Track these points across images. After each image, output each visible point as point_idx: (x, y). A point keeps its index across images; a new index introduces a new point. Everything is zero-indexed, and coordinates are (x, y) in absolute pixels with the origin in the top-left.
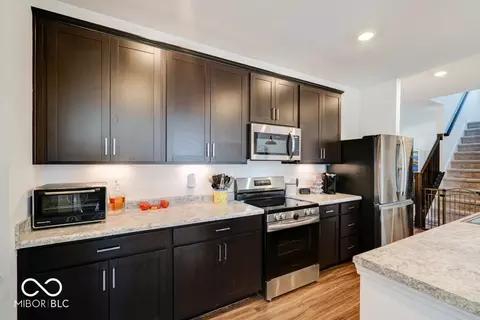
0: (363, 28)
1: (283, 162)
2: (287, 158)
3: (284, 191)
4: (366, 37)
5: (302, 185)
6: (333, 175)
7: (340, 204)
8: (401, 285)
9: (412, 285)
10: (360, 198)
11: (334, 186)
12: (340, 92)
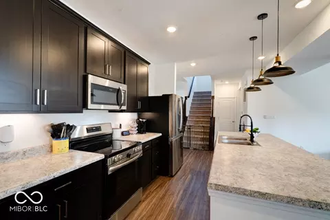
0: (170, 24)
1: (110, 111)
2: (117, 108)
3: (111, 134)
4: (172, 29)
5: (124, 129)
6: (144, 120)
7: (151, 140)
8: (244, 197)
9: (251, 195)
10: (161, 134)
11: (144, 128)
12: (149, 64)
